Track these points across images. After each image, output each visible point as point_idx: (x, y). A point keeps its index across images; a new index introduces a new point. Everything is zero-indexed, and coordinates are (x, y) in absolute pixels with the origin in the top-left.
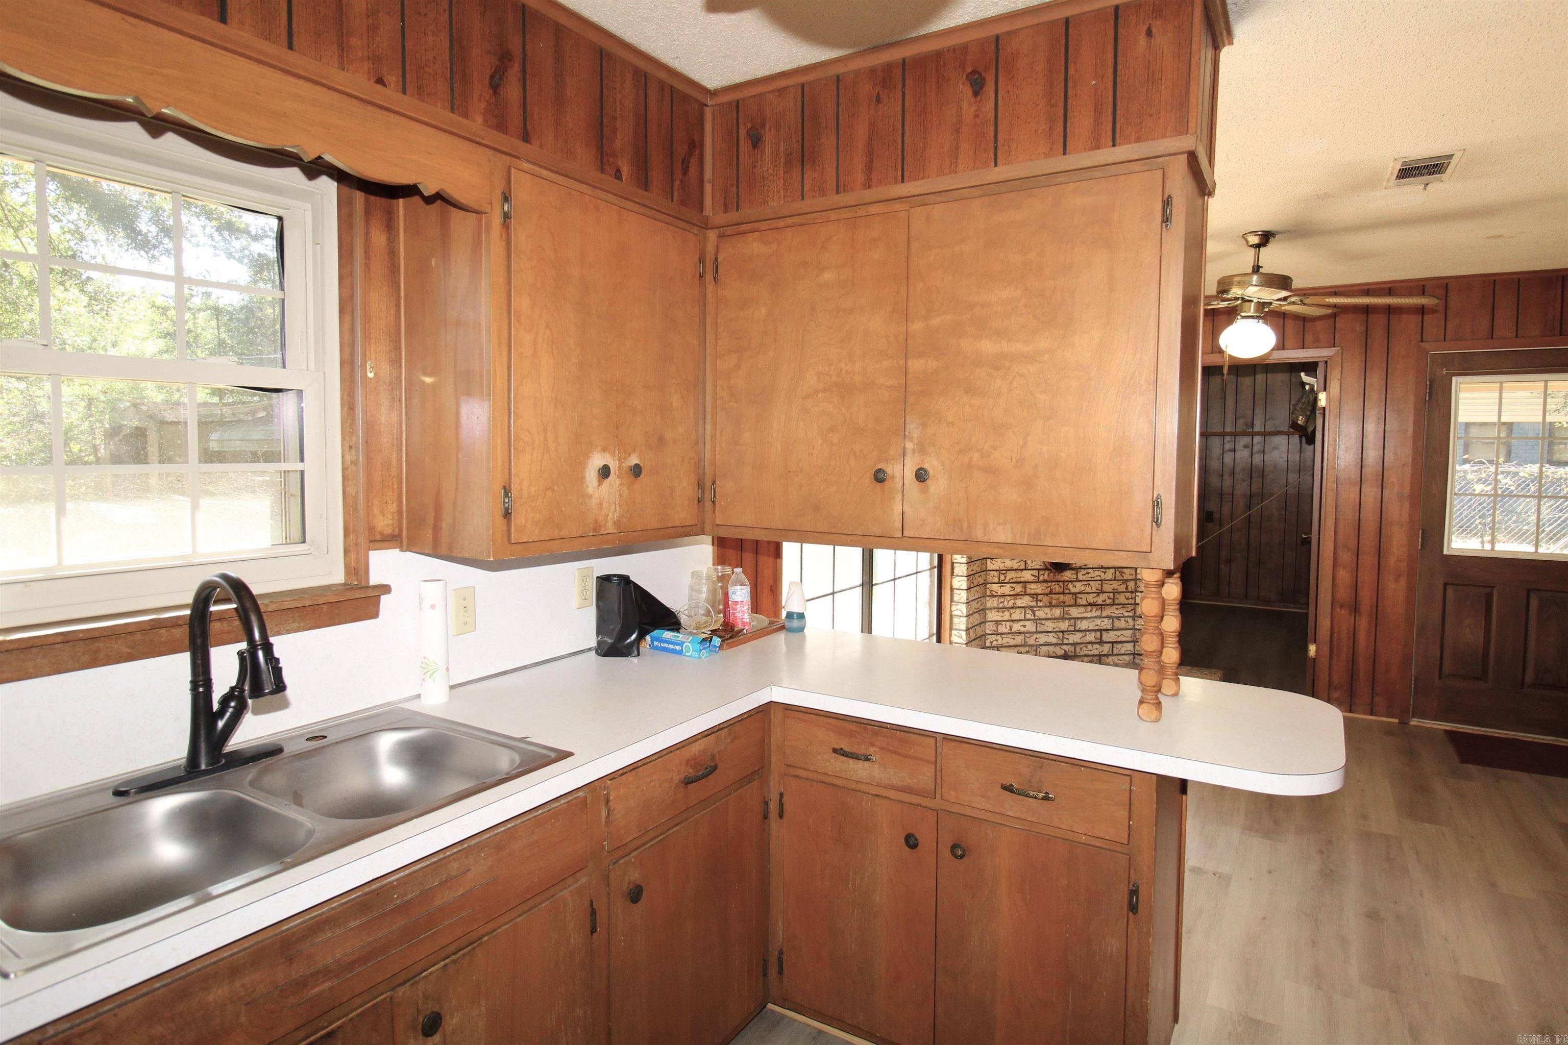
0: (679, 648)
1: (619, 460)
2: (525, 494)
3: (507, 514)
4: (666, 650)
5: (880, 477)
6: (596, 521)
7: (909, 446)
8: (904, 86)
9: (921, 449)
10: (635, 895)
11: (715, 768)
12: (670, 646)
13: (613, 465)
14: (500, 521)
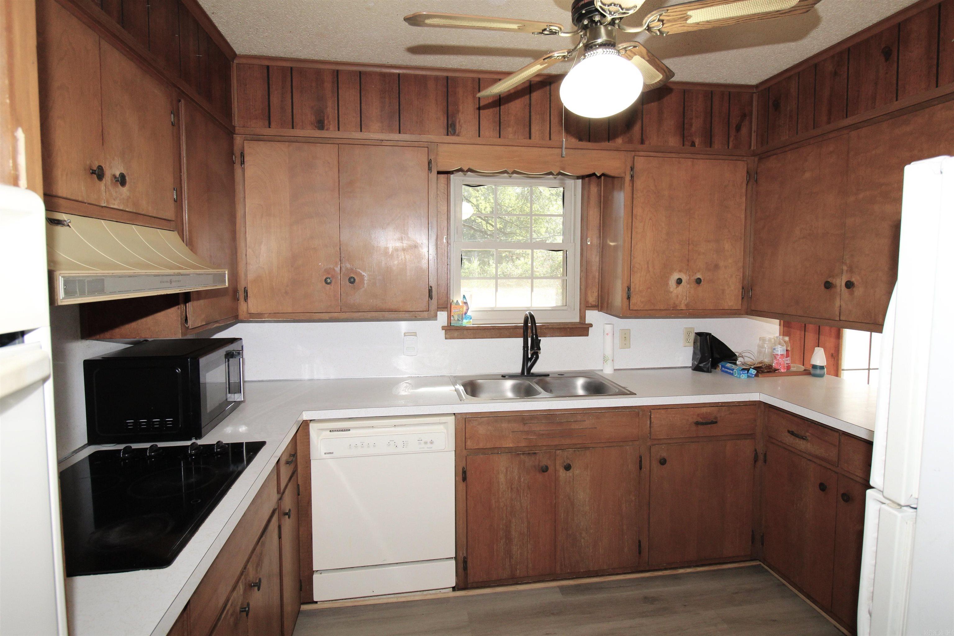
0: (732, 372)
1: (689, 275)
2: (637, 290)
3: (629, 298)
4: (727, 372)
5: (828, 285)
6: (674, 303)
7: (845, 268)
8: (848, 63)
9: (851, 270)
10: (663, 462)
11: (716, 422)
12: (728, 371)
13: (684, 278)
14: (625, 300)
